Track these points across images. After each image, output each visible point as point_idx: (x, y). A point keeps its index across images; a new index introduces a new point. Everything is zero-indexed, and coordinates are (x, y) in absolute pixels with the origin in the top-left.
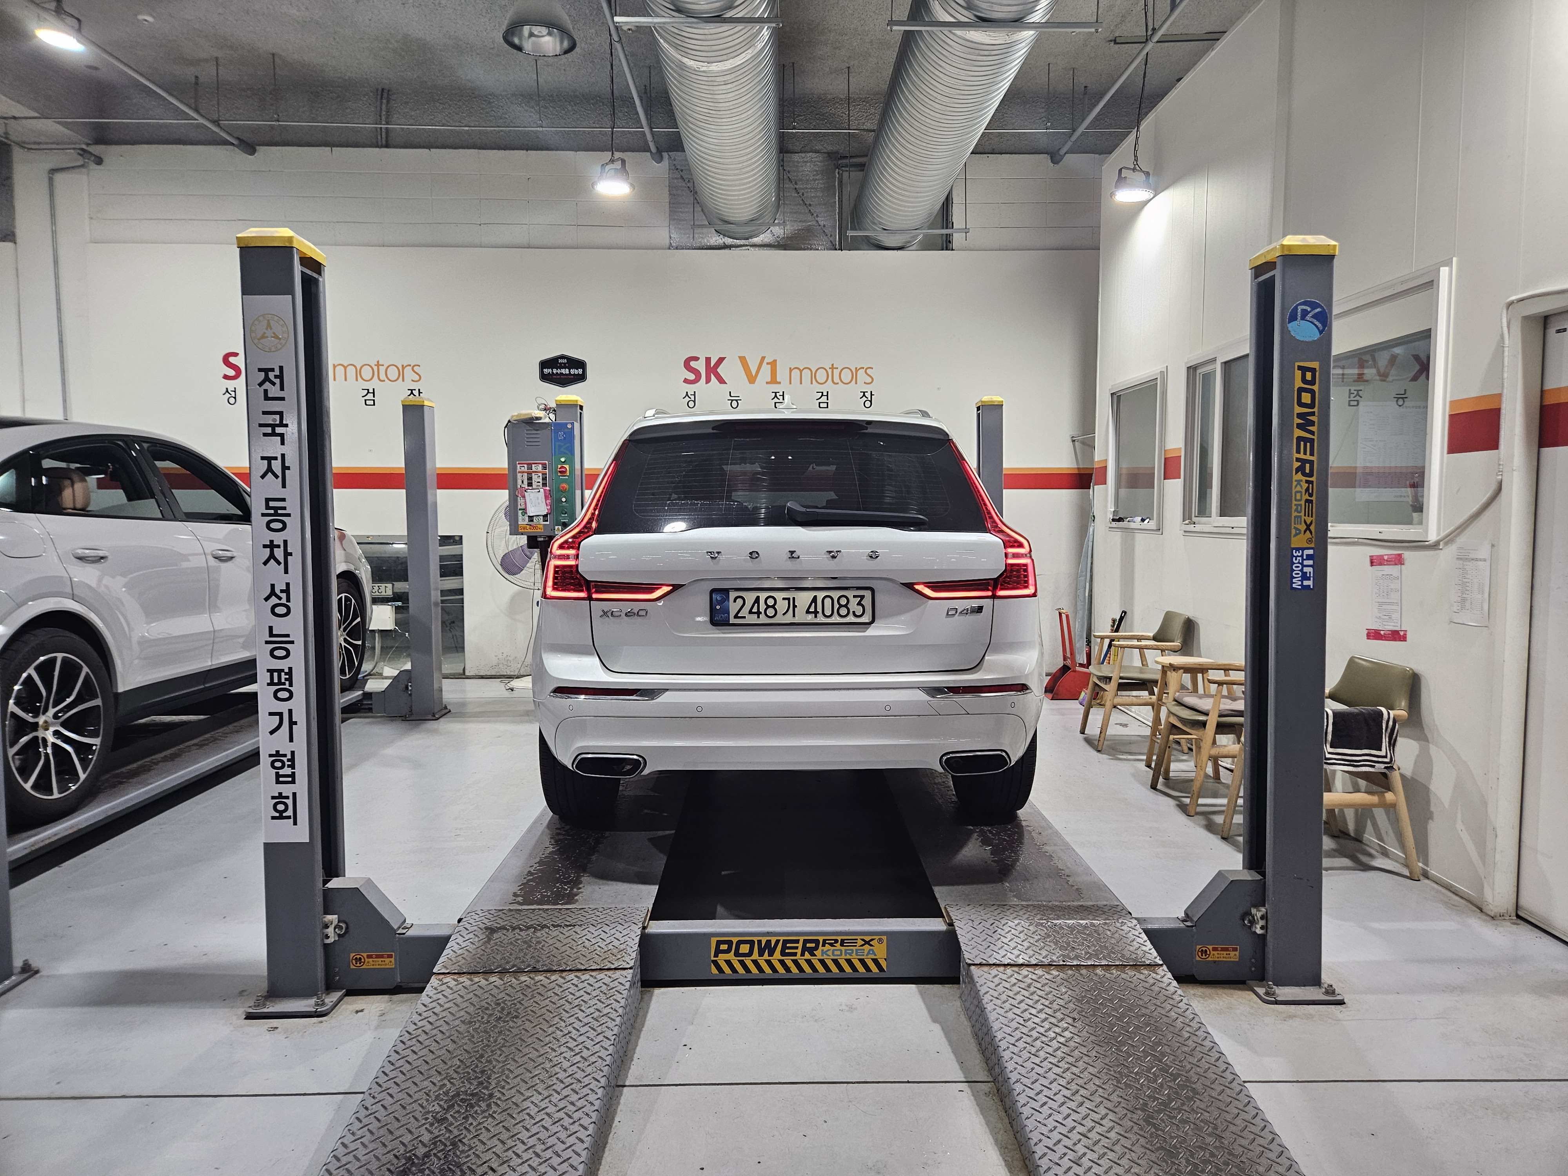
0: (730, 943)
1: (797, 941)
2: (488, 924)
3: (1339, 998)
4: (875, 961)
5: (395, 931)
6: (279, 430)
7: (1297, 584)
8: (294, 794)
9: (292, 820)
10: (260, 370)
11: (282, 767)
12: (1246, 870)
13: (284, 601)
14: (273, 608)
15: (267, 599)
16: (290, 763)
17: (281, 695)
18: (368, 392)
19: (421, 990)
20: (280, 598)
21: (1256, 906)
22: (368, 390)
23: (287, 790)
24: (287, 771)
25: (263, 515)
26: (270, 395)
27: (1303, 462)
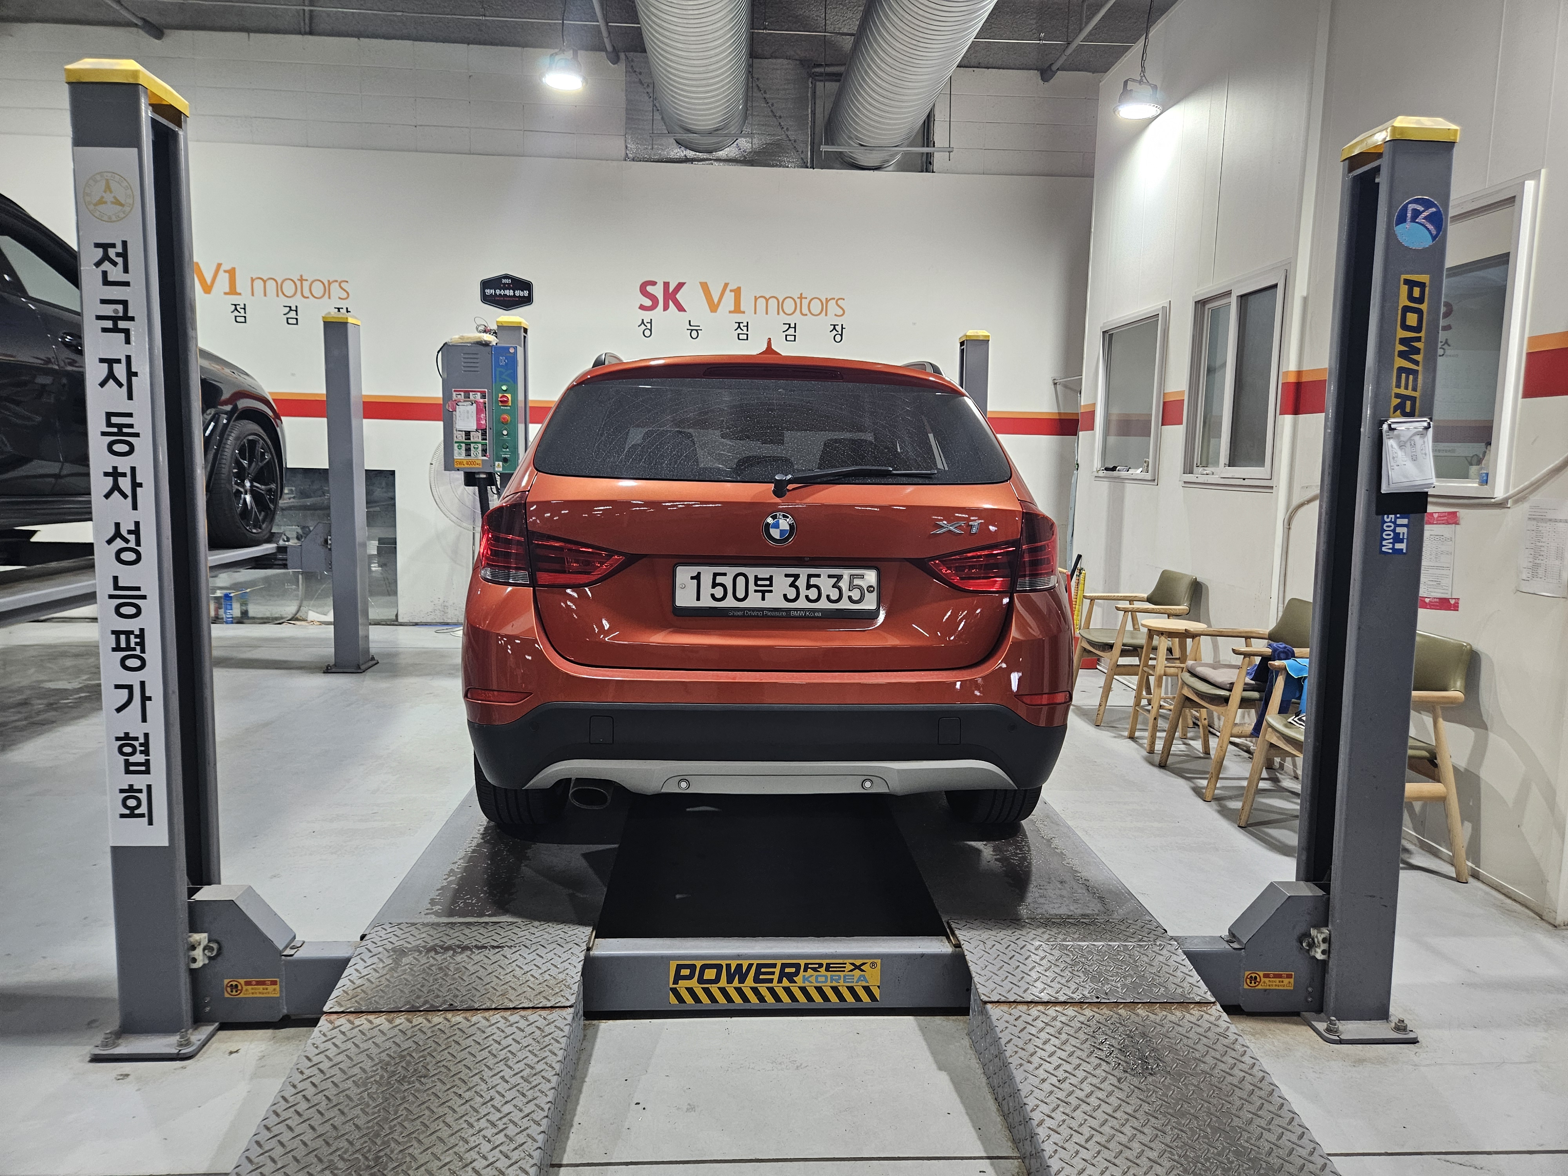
0: (692, 967)
1: (774, 966)
2: (397, 944)
3: (1411, 1035)
4: (867, 989)
5: (281, 952)
6: (122, 324)
7: (1387, 547)
8: (149, 787)
9: (146, 819)
10: (97, 245)
11: (132, 754)
12: (1302, 883)
13: (132, 544)
14: (118, 553)
15: (109, 542)
16: (143, 748)
17: (130, 663)
18: (291, 310)
19: (313, 1023)
20: (127, 541)
21: (1317, 926)
22: (290, 307)
23: (139, 781)
24: (139, 758)
25: (104, 434)
26: (110, 279)
27: (1404, 398)
